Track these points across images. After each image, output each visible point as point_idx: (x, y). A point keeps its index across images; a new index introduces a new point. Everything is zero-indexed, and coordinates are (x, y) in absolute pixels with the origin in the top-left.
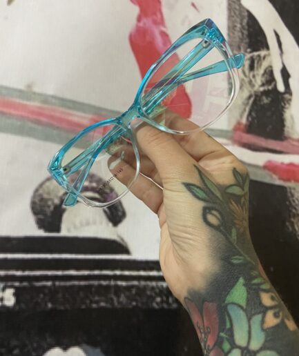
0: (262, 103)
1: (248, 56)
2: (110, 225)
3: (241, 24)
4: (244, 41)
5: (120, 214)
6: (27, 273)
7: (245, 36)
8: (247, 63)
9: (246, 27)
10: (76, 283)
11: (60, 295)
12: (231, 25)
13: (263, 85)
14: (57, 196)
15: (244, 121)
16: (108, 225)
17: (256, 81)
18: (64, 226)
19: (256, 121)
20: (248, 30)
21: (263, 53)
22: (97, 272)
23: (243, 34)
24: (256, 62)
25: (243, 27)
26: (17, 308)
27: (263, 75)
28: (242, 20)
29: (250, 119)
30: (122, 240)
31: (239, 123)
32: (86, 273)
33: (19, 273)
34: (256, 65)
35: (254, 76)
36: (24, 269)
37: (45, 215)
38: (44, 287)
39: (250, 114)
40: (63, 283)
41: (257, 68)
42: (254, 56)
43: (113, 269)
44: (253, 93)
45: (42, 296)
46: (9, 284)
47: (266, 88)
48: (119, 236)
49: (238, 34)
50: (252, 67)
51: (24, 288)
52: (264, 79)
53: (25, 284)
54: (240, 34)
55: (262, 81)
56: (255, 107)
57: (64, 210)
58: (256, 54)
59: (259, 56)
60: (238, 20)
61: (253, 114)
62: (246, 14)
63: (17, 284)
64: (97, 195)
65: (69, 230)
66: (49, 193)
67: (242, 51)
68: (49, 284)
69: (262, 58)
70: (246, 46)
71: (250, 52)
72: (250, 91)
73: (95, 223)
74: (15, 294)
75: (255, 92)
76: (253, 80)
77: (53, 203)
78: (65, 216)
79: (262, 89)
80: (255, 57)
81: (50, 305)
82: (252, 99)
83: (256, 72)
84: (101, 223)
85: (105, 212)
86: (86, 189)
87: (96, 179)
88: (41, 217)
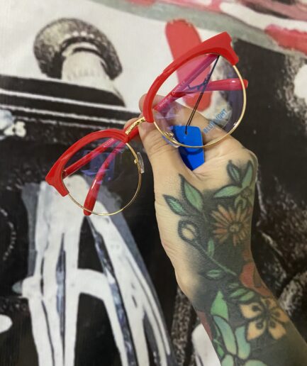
2: (107, 78)
5: (117, 68)
6: (34, 111)
10: (77, 125)
11: (63, 133)
14: (57, 44)
16: (105, 78)
18: (64, 73)
22: (95, 119)
26: (27, 139)
30: (118, 93)
32: (86, 118)
33: (27, 110)
36: (31, 107)
37: (47, 60)
38: (50, 125)
40: (66, 124)
43: (110, 117)
45: (48, 131)
46: (20, 118)
48: (116, 90)
51: (33, 123)
53: (33, 120)
57: (64, 59)
63: (26, 119)
64: (94, 47)
65: (69, 78)
66: (49, 40)
68: (54, 122)
73: (92, 74)
74: (26, 127)
77: (54, 50)
78: (65, 64)
81: (55, 140)
85: (102, 65)
86: (84, 40)
87: (93, 30)
88: (43, 62)
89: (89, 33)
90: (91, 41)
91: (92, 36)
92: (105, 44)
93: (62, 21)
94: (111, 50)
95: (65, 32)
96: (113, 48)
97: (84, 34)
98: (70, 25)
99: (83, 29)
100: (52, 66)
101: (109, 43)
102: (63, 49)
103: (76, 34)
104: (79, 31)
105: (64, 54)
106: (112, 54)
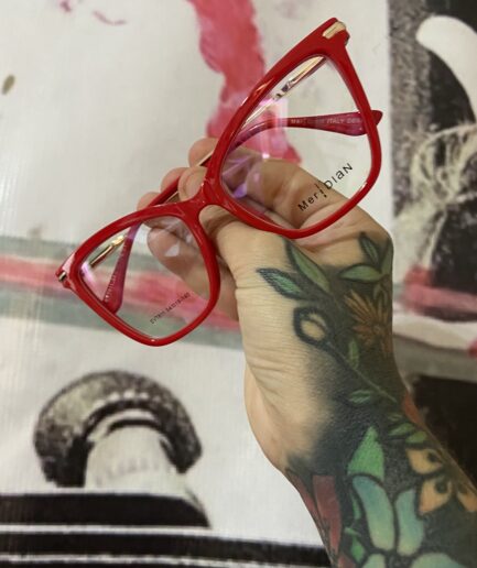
0: (463, 226)
1: (433, 138)
2: (173, 470)
3: (417, 79)
4: (425, 111)
5: (191, 448)
7: (425, 101)
8: (430, 153)
9: (428, 84)
12: (397, 83)
13: (464, 190)
14: (78, 422)
15: (427, 263)
16: (168, 471)
17: (448, 185)
18: (90, 475)
19: (451, 262)
20: (431, 89)
21: (461, 130)
22: (149, 559)
23: (421, 97)
24: (448, 148)
25: (421, 85)
27: (464, 171)
28: (418, 72)
29: (439, 258)
30: (195, 498)
31: (416, 269)
33: (15, 559)
34: (448, 154)
35: (445, 176)
37: (58, 455)
39: (438, 249)
41: (451, 159)
42: (443, 136)
44: (443, 207)
47: (471, 196)
48: (189, 492)
49: (411, 99)
50: (440, 159)
52: (465, 180)
54: (415, 98)
55: (461, 183)
56: (448, 235)
57: (90, 446)
58: (447, 132)
59: (454, 136)
60: (411, 72)
61: (446, 249)
62: (427, 58)
64: (148, 416)
65: (99, 482)
66: (64, 417)
67: (420, 130)
69: (461, 140)
70: (428, 119)
71: (437, 131)
72: (438, 206)
73: (145, 467)
75: (449, 206)
76: (443, 183)
77: (71, 434)
78: (93, 457)
79: (462, 199)
80: (446, 140)
82: (442, 220)
83: (448, 168)
84: (156, 467)
85: (163, 446)
86: (129, 405)
87: (146, 385)
88: (51, 459)
89: (138, 391)
90: (143, 405)
91: (144, 396)
92: (168, 406)
93: (88, 379)
94: (180, 415)
95: (94, 399)
96: (184, 411)
97: (129, 395)
98: (104, 384)
99: (128, 387)
100: (65, 464)
101: (176, 404)
102: (89, 429)
103: (114, 397)
104: (121, 390)
105: (92, 437)
106: (181, 424)
